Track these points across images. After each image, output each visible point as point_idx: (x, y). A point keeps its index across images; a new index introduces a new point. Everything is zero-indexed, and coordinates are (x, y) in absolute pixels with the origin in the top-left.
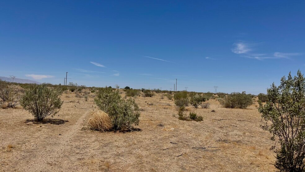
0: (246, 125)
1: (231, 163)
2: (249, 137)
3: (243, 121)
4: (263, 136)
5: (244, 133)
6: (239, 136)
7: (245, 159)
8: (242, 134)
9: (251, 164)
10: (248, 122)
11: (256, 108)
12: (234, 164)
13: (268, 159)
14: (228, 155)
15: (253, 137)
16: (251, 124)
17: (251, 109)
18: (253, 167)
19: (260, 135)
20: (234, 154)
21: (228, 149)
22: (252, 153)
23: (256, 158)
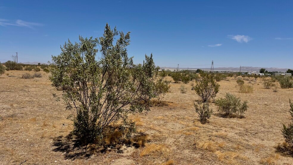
0: (8, 96)
1: (20, 144)
2: (19, 108)
3: (3, 91)
4: (33, 105)
5: (12, 105)
6: (8, 109)
7: (32, 134)
8: (10, 107)
9: (42, 137)
10: (9, 92)
11: (8, 76)
12: (24, 144)
13: (55, 127)
14: (9, 135)
15: (23, 108)
16: (13, 95)
17: (3, 78)
18: (46, 141)
19: (30, 104)
20: (16, 131)
21: (5, 128)
22: (36, 126)
23: (43, 129)
